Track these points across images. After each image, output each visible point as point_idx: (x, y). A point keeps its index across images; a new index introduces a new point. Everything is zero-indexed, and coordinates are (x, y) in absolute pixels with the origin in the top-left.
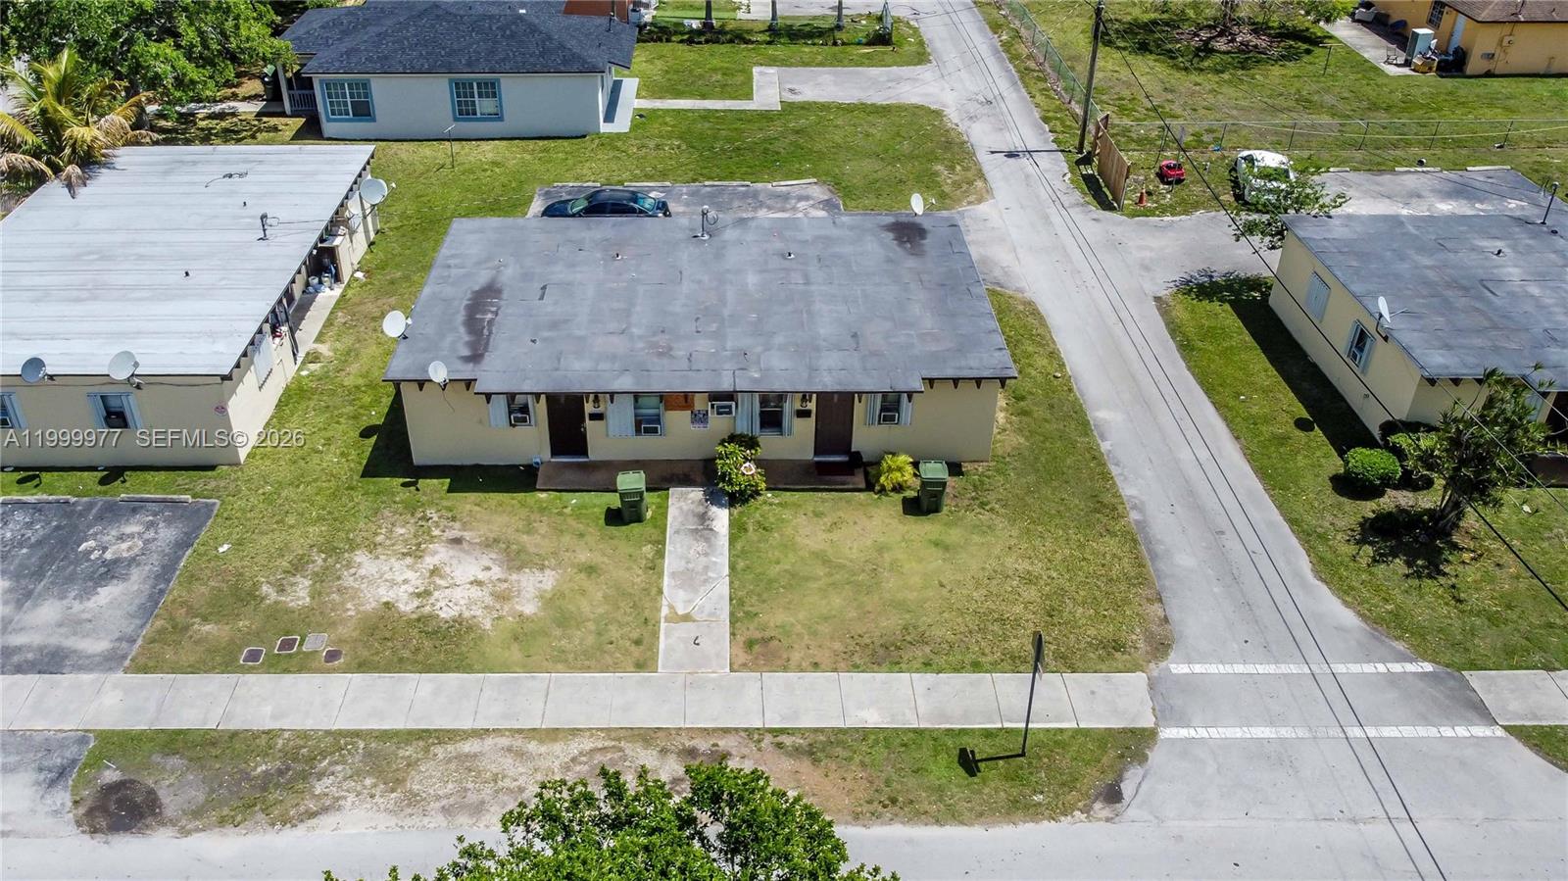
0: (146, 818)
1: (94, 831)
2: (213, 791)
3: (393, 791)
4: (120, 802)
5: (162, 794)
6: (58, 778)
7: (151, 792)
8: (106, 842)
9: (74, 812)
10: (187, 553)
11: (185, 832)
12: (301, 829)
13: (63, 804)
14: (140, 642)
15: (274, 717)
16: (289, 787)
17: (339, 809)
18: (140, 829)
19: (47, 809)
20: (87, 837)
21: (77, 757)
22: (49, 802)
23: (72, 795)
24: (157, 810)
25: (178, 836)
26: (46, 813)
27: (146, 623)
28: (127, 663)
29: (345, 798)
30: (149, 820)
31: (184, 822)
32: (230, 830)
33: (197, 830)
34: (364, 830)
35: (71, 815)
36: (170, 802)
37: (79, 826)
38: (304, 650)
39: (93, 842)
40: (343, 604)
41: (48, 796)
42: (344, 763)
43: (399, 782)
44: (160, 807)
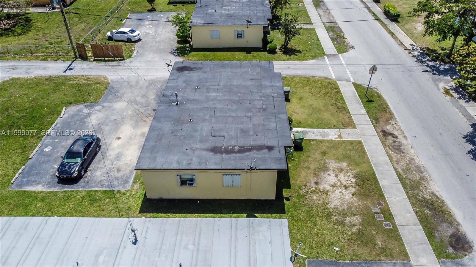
0: (459, 235)
1: (471, 247)
2: (441, 222)
3: (421, 183)
4: (458, 244)
5: (449, 234)
6: (460, 264)
7: (450, 237)
8: (473, 242)
9: (468, 255)
10: (341, 262)
11: (458, 224)
12: (443, 199)
13: (468, 259)
14: (395, 261)
15: (410, 212)
16: (432, 204)
17: (433, 192)
18: (463, 235)
19: (472, 262)
20: (474, 248)
21: (450, 262)
22: (469, 263)
23: (464, 257)
24: (455, 233)
25: (460, 225)
26: (473, 262)
27: (384, 263)
28: (405, 262)
29: (429, 192)
30: (459, 234)
31: (455, 225)
32: (452, 213)
33: (456, 221)
34: (436, 186)
35: (470, 255)
36: (451, 231)
37: (472, 252)
38: (380, 212)
39: (474, 245)
40: (355, 206)
41: (468, 264)
42: (418, 194)
43: (418, 182)
44: (454, 233)
